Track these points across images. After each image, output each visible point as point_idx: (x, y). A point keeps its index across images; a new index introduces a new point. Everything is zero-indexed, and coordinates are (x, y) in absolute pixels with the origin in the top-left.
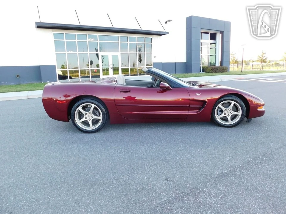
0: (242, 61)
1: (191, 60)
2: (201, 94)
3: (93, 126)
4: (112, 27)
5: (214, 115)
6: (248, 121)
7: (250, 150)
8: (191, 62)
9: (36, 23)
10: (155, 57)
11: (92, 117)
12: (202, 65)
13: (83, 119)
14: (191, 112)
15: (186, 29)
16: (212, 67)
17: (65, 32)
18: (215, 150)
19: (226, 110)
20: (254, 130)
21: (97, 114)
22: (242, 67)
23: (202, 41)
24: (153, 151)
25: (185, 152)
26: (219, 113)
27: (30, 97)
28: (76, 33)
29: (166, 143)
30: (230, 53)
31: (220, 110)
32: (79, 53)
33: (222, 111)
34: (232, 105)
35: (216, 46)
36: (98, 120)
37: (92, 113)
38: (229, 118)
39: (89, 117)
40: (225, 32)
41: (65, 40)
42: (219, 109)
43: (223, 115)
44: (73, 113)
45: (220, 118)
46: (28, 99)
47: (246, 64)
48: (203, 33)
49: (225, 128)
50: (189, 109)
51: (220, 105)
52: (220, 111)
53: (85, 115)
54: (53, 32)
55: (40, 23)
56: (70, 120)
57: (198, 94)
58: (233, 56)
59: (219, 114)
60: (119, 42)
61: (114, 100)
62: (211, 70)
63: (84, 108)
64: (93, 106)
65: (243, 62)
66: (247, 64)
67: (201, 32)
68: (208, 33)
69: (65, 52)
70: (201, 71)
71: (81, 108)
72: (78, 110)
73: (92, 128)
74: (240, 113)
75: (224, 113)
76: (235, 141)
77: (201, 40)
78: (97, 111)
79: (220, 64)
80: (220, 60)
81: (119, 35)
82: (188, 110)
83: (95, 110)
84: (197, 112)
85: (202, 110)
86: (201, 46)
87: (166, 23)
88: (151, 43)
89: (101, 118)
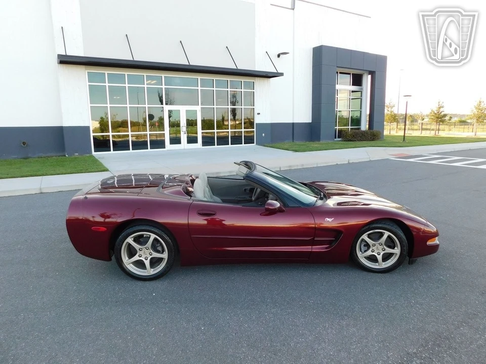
0: (406, 114)
1: (320, 120)
2: (333, 219)
3: (152, 270)
4: (188, 64)
5: (355, 252)
6: (411, 263)
7: (413, 328)
8: (320, 123)
9: (59, 56)
10: (259, 114)
11: (151, 255)
12: (337, 128)
13: (136, 258)
14: (316, 248)
15: (313, 66)
16: (354, 131)
17: (107, 72)
18: (354, 327)
19: (374, 245)
20: (421, 281)
21: (160, 249)
22: (405, 125)
23: (338, 87)
24: (252, 327)
25: (304, 329)
26: (363, 248)
27: (44, 191)
28: (127, 73)
29: (274, 308)
30: (386, 105)
31: (365, 243)
32: (130, 107)
33: (368, 246)
34: (385, 237)
35: (361, 96)
36: (160, 260)
37: (150, 248)
38: (380, 258)
39: (145, 254)
40: (376, 73)
41: (107, 84)
42: (363, 242)
43: (369, 253)
44: (119, 247)
45: (365, 257)
46: (41, 193)
47: (412, 121)
48: (340, 73)
49: (372, 274)
50: (313, 243)
51: (365, 237)
52: (365, 246)
53: (138, 250)
54: (87, 71)
55: (66, 56)
56: (113, 258)
57: (328, 219)
58: (390, 109)
59: (363, 251)
60: (199, 88)
61: (188, 225)
62: (354, 136)
63: (137, 240)
64: (153, 236)
65: (407, 117)
66: (414, 120)
67: (337, 73)
68: (349, 74)
69: (107, 104)
70: (336, 138)
71: (133, 239)
72: (127, 242)
73: (150, 272)
74: (397, 251)
75: (371, 249)
76: (388, 306)
77: (337, 85)
78: (159, 245)
79: (367, 126)
80: (368, 113)
81: (199, 77)
82: (312, 245)
83: (155, 243)
84: (326, 248)
85: (334, 245)
86: (336, 96)
87: (279, 56)
88: (253, 91)
89: (165, 256)
